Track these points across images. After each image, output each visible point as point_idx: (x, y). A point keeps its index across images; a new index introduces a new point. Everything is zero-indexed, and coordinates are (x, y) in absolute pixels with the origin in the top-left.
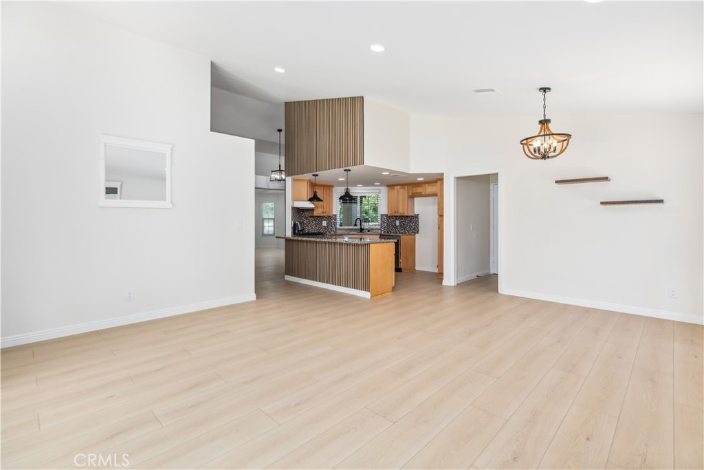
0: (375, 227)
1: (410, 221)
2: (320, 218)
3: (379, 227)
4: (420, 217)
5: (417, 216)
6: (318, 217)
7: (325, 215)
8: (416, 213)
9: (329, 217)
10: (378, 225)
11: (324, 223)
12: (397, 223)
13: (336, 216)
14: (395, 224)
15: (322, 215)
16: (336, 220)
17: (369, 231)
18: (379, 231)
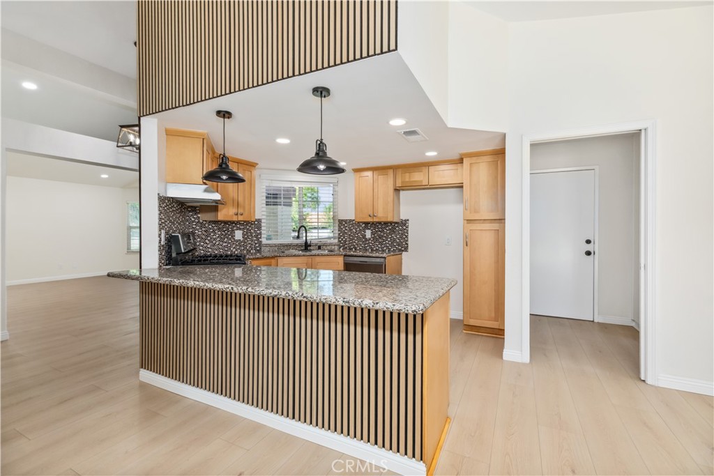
0: (329, 241)
1: (393, 230)
2: (230, 225)
3: (336, 241)
4: (410, 224)
5: (404, 223)
6: (226, 222)
7: (241, 218)
8: (403, 217)
9: (247, 223)
10: (334, 238)
11: (239, 235)
12: (368, 234)
13: (259, 221)
14: (364, 236)
15: (235, 219)
16: (259, 228)
17: (319, 248)
18: (336, 248)
